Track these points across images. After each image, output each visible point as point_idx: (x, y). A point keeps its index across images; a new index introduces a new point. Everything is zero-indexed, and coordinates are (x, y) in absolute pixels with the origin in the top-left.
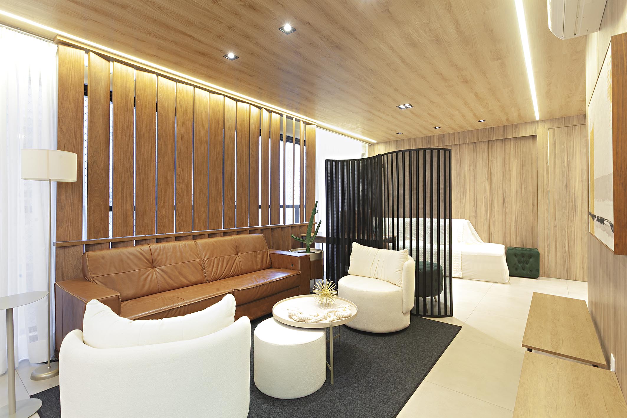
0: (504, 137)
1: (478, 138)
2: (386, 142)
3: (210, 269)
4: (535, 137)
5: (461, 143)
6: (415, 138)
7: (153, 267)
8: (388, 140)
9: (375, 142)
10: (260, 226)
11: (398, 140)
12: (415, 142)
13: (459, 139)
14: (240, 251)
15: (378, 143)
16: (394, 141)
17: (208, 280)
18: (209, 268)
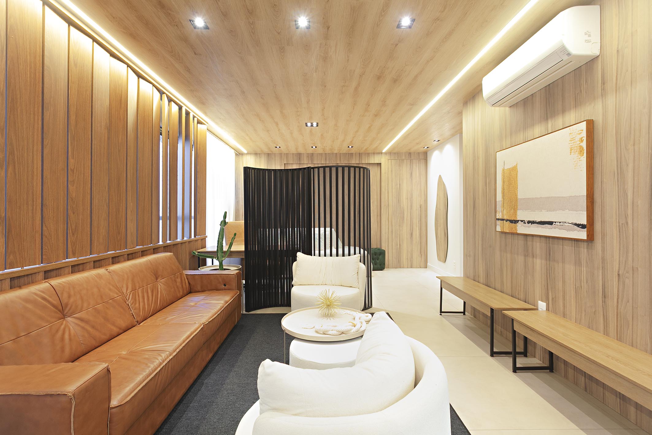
0: (360, 162)
1: (340, 161)
2: (256, 154)
3: (137, 305)
4: (380, 164)
5: (327, 163)
6: (286, 153)
7: (64, 317)
8: (259, 152)
9: (245, 151)
10: (161, 243)
11: (269, 154)
12: (286, 157)
13: (326, 159)
14: (159, 276)
15: (248, 154)
16: (265, 154)
17: (137, 322)
18: (135, 304)
